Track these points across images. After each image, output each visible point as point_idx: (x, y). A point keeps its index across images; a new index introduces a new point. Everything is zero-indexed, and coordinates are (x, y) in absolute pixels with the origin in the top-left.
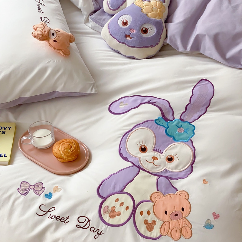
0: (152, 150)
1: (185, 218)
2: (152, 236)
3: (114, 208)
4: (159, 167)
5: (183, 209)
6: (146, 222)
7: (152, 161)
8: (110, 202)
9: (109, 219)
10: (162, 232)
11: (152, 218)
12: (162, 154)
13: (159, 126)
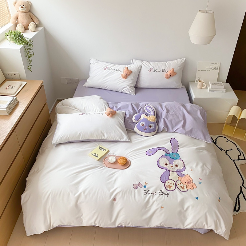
0: (169, 164)
1: (192, 182)
2: (185, 191)
3: (169, 185)
5: (190, 180)
6: (181, 187)
7: (171, 168)
8: (167, 184)
9: (169, 189)
10: (188, 189)
12: (173, 164)
13: (167, 156)
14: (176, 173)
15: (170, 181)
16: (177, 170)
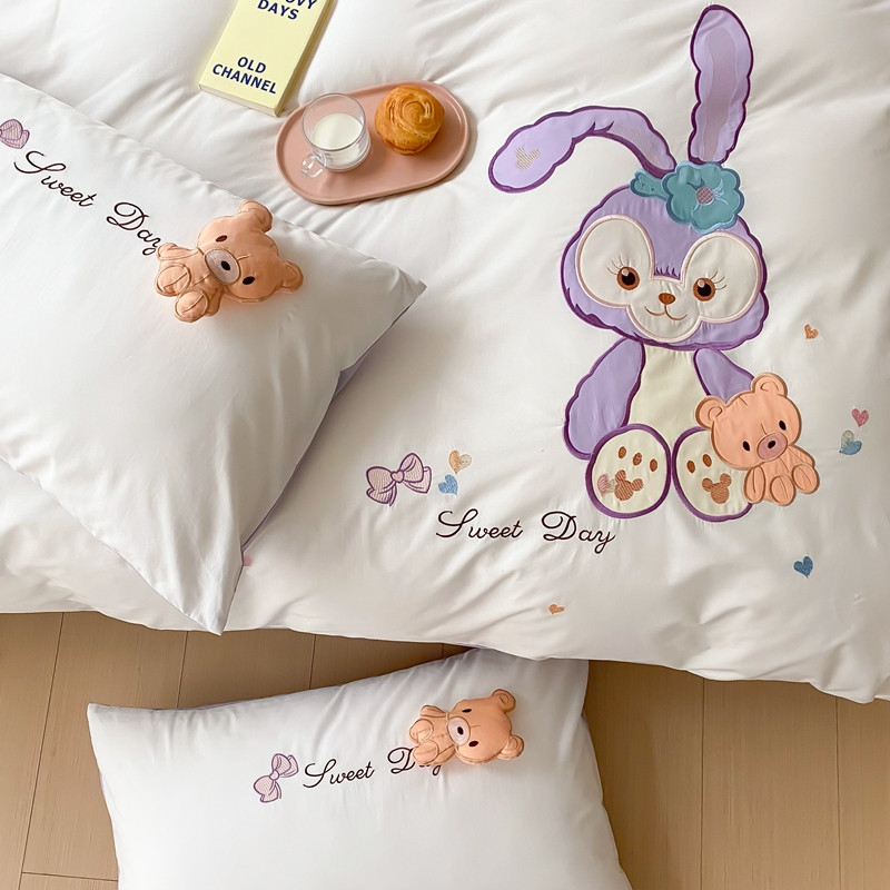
0: (650, 274)
1: (793, 444)
2: (730, 513)
3: (621, 475)
4: (685, 322)
5: (782, 425)
6: (707, 484)
7: (662, 309)
8: (607, 464)
9: (619, 504)
10: (751, 497)
11: (718, 471)
12: (679, 279)
13: (646, 199)
16: (705, 327)
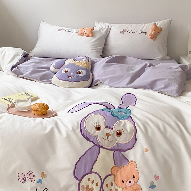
3: (88, 186)
4: (112, 142)
5: (134, 177)
7: (107, 138)
8: (84, 182)
11: (114, 188)
12: (112, 130)
13: (105, 112)
14: (112, 152)
15: (92, 177)
16: (118, 145)
